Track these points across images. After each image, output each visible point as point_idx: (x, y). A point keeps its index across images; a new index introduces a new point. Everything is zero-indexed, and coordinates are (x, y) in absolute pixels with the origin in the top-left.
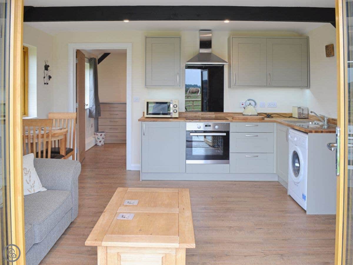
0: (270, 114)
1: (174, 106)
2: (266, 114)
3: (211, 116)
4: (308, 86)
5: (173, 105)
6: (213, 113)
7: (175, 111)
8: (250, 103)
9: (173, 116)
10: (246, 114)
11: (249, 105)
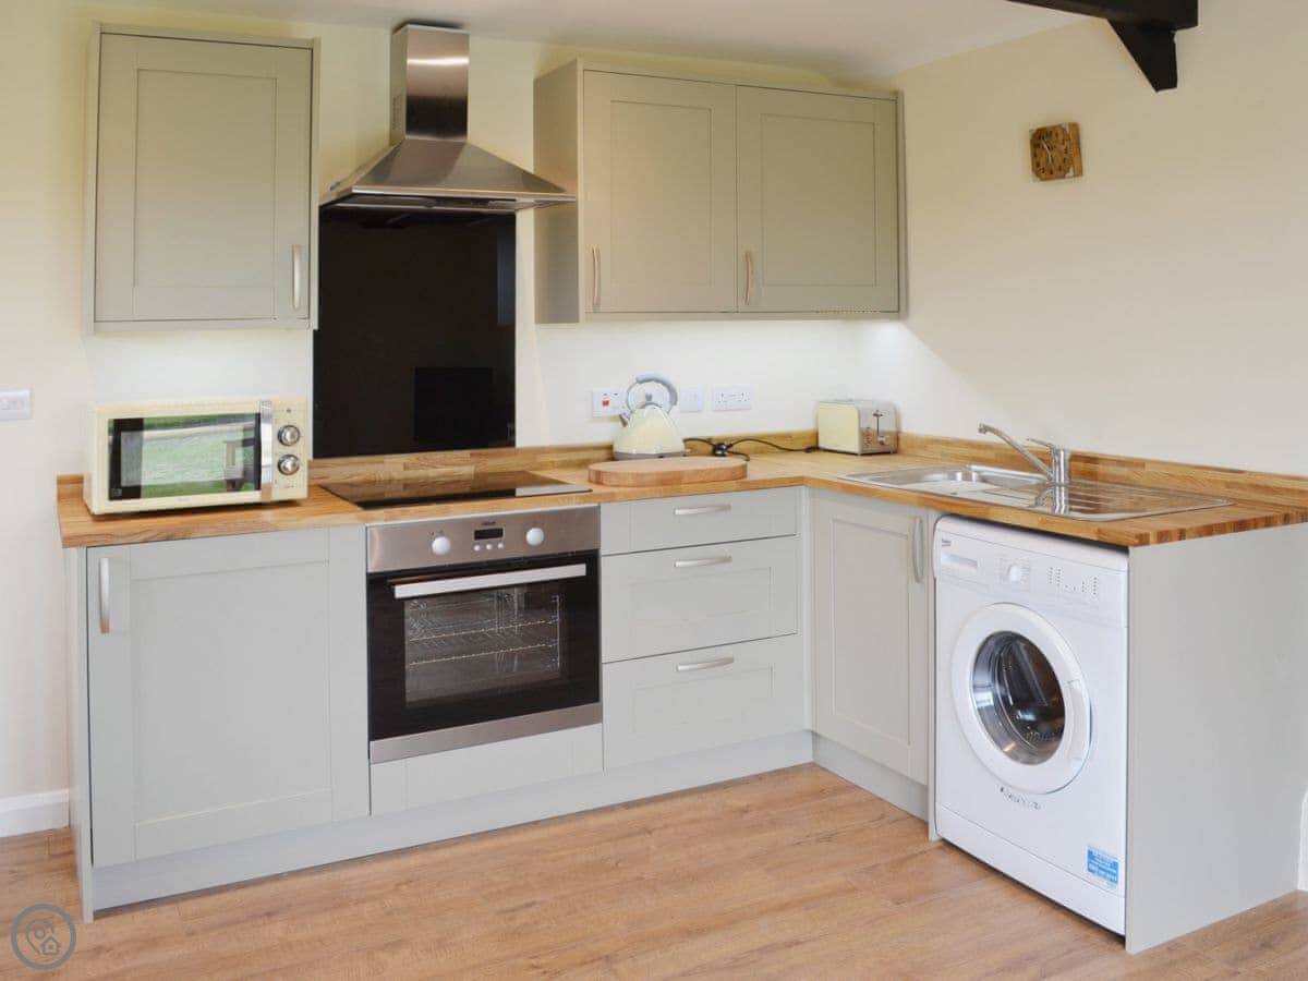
0: (727, 443)
1: (280, 437)
2: (708, 441)
3: (456, 469)
4: (897, 309)
5: (279, 427)
6: (466, 453)
7: (288, 464)
8: (649, 397)
9: (277, 496)
10: (634, 451)
11: (643, 407)
